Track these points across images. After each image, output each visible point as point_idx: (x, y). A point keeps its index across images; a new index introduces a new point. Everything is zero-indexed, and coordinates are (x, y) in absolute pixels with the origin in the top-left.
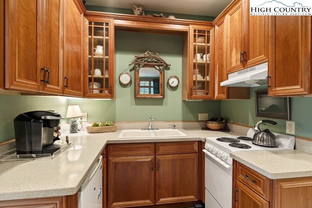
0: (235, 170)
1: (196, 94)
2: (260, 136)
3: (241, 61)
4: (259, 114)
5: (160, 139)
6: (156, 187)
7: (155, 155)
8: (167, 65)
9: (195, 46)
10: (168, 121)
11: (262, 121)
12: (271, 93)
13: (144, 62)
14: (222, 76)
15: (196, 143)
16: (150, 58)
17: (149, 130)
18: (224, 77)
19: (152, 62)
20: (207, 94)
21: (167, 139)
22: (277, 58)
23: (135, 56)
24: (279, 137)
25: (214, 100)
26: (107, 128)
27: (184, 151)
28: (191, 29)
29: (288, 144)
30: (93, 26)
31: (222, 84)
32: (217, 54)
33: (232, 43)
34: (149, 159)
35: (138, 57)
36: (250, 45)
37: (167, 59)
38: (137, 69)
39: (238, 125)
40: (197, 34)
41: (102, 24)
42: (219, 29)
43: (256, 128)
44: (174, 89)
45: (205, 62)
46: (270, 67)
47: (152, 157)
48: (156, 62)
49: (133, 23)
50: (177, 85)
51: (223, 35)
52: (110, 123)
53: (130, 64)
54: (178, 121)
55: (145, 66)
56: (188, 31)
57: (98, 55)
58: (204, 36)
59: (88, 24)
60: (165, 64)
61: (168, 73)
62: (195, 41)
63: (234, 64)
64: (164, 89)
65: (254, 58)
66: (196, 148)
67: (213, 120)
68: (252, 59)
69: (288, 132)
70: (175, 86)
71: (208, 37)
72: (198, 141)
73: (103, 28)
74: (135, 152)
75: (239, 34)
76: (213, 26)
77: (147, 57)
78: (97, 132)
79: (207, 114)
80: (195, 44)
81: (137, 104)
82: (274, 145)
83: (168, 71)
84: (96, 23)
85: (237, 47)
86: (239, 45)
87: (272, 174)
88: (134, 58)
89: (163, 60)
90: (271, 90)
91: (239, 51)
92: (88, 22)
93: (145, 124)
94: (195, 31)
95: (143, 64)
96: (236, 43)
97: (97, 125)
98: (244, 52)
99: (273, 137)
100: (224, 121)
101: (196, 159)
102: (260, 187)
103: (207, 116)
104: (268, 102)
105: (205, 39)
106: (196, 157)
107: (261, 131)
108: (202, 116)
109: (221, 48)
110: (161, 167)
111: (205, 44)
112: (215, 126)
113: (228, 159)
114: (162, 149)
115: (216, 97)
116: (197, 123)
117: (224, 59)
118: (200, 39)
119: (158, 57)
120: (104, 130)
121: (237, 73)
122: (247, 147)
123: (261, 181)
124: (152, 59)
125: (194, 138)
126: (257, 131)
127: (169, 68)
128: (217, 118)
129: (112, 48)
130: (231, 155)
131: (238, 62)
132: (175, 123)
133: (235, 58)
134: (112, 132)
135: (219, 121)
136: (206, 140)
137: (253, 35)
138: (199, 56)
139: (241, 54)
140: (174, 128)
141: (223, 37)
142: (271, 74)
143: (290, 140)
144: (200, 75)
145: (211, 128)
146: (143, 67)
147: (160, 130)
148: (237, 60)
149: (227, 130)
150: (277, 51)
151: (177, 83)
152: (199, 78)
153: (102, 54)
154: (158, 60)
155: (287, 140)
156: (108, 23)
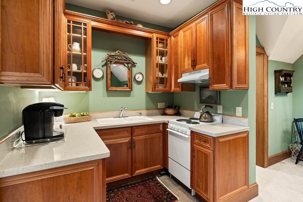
0: (192, 138)
1: (158, 88)
2: (204, 115)
3: (192, 66)
4: (202, 102)
5: (136, 124)
6: (133, 161)
7: (132, 136)
8: (134, 63)
9: (157, 50)
10: (135, 110)
11: (205, 106)
12: (211, 88)
13: (115, 59)
14: (178, 75)
15: (161, 125)
16: (120, 56)
17: (120, 118)
18: (179, 75)
19: (122, 60)
20: (166, 87)
21: (141, 123)
22: (214, 66)
23: (107, 54)
24: (214, 116)
25: (171, 92)
26: (84, 118)
27: (153, 131)
28: (154, 36)
29: (219, 119)
30: (71, 24)
31: (179, 80)
32: (173, 58)
33: (185, 52)
34: (127, 140)
35: (109, 55)
36: (197, 56)
37: (134, 58)
38: (109, 65)
39: (187, 110)
40: (158, 41)
41: (80, 23)
42: (174, 39)
43: (201, 111)
44: (139, 83)
45: (164, 63)
46: (210, 71)
47: (130, 138)
48: (125, 60)
49: (108, 26)
50: (141, 80)
51: (178, 45)
52: (86, 113)
53: (102, 61)
54: (142, 110)
55: (116, 63)
56: (151, 38)
57: (75, 51)
58: (164, 43)
59: (67, 22)
60: (133, 62)
61: (135, 70)
62: (157, 46)
63: (186, 67)
64: (132, 83)
65: (200, 65)
66: (161, 129)
67: (169, 107)
68: (199, 65)
69: (218, 112)
70: (140, 80)
71: (167, 44)
72: (163, 123)
73: (82, 27)
74: (116, 136)
75: (190, 47)
76: (169, 36)
77: (118, 56)
78: (74, 122)
79: (164, 103)
80: (157, 48)
81: (108, 96)
82: (212, 121)
83: (135, 68)
84: (74, 22)
85: (189, 56)
86: (190, 54)
87: (215, 134)
88: (106, 55)
89: (130, 59)
90: (211, 86)
91: (190, 58)
92: (67, 20)
93: (116, 113)
94: (157, 38)
95: (114, 61)
96: (188, 53)
97: (74, 116)
98: (194, 60)
99: (211, 116)
100: (177, 108)
101: (161, 137)
102: (208, 144)
103: (164, 105)
104: (207, 93)
105: (164, 45)
106: (161, 135)
107: (204, 113)
108: (160, 105)
109: (176, 54)
110: (136, 145)
111: (164, 49)
112: (172, 112)
113: (187, 132)
114: (137, 132)
115: (172, 89)
116: (157, 110)
117: (179, 62)
118: (160, 45)
119: (126, 56)
120: (81, 120)
121: (188, 73)
122: (197, 123)
123: (209, 140)
124: (122, 57)
125: (160, 121)
126: (202, 113)
127: (135, 65)
128: (172, 106)
129: (90, 46)
130: (190, 128)
131: (189, 66)
132: (140, 112)
133: (187, 63)
134: (88, 121)
135: (174, 108)
136: (168, 122)
137: (200, 49)
138: (159, 57)
139: (192, 61)
140: (140, 115)
141: (178, 46)
142: (211, 76)
143: (220, 116)
144: (160, 73)
145: (169, 113)
146: (114, 64)
147: (129, 118)
148: (188, 65)
149: (179, 115)
150: (214, 62)
151: (142, 78)
152: (160, 75)
153: (79, 50)
154: (126, 59)
155: (218, 117)
156: (86, 24)
